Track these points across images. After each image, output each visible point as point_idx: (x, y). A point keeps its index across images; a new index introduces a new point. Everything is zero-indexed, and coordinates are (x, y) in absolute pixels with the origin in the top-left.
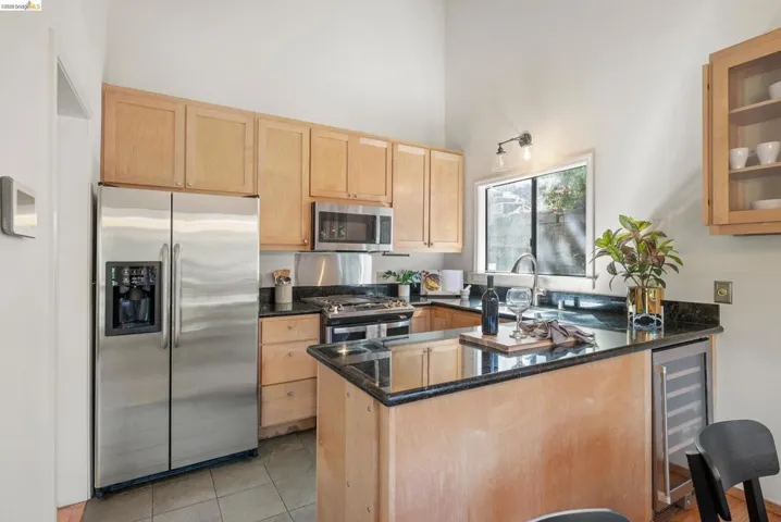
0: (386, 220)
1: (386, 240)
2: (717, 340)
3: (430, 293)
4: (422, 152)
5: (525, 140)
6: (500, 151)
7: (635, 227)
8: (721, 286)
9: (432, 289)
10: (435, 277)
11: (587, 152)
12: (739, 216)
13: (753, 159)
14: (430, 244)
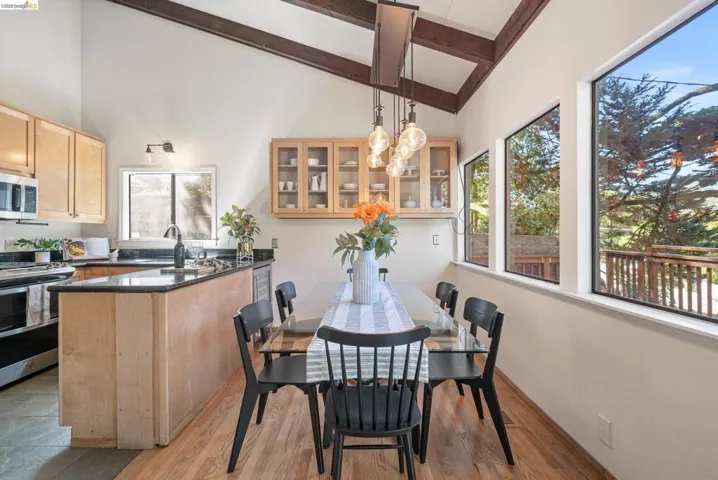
0: (31, 190)
1: (31, 208)
2: (273, 264)
3: (75, 258)
4: (66, 133)
5: (168, 147)
6: (148, 151)
7: (241, 212)
8: (274, 240)
9: (76, 254)
10: (79, 244)
11: (212, 166)
12: (282, 210)
13: (285, 187)
14: (75, 215)
